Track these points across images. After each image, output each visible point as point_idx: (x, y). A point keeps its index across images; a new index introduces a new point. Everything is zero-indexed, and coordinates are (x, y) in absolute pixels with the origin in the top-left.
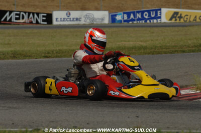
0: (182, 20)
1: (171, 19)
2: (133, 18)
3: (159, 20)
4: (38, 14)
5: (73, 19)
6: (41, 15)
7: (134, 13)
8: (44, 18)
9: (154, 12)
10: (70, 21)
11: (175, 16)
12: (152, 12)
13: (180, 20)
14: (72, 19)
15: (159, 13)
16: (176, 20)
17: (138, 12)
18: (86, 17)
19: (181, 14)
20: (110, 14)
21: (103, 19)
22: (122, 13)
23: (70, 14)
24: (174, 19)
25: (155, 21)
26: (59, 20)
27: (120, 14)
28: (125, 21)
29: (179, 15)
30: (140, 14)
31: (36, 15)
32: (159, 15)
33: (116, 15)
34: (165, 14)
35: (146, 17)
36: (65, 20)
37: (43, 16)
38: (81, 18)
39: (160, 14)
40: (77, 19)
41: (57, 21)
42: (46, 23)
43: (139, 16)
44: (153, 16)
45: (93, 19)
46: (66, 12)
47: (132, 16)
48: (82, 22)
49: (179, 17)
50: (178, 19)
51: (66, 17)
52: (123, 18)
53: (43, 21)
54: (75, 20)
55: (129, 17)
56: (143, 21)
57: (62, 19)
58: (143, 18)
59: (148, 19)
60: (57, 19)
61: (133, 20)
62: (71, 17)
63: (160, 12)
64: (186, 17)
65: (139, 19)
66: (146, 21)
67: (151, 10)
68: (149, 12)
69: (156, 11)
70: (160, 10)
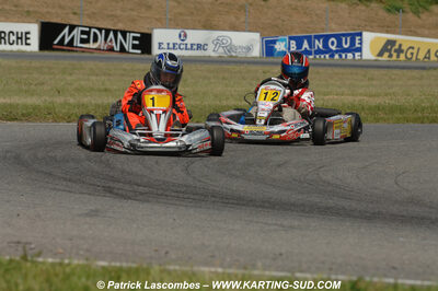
0: (402, 57)
1: (380, 54)
2: (308, 49)
3: (357, 54)
4: (124, 34)
5: (192, 45)
6: (130, 36)
7: (309, 39)
8: (137, 42)
9: (348, 39)
10: (186, 49)
11: (389, 47)
12: (344, 39)
13: (398, 56)
14: (189, 46)
15: (357, 42)
16: (390, 56)
17: (318, 37)
18: (218, 42)
19: (400, 45)
20: (262, 39)
21: (249, 49)
22: (287, 38)
23: (185, 36)
24: (386, 54)
25: (350, 56)
26: (165, 46)
27: (283, 41)
29: (397, 47)
30: (321, 40)
31: (120, 36)
32: (357, 45)
33: (274, 42)
35: (333, 48)
36: (177, 46)
37: (134, 38)
38: (206, 45)
39: (361, 44)
40: (199, 47)
41: (160, 48)
42: (139, 52)
43: (319, 44)
44: (346, 46)
45: (230, 48)
46: (179, 31)
47: (306, 45)
48: (210, 52)
49: (396, 51)
50: (395, 55)
51: (179, 42)
52: (289, 49)
53: (134, 47)
54: (195, 47)
55: (299, 45)
56: (327, 56)
57: (171, 46)
58: (327, 50)
59: (337, 51)
60: (160, 44)
61: (307, 53)
62: (189, 41)
63: (361, 40)
64: (411, 50)
65: (319, 52)
66: (332, 56)
67: (343, 35)
68: (338, 37)
69: (353, 36)
70: (360, 34)
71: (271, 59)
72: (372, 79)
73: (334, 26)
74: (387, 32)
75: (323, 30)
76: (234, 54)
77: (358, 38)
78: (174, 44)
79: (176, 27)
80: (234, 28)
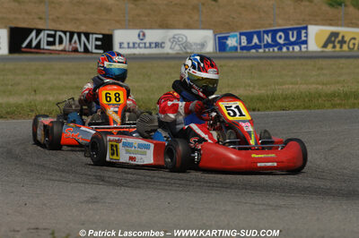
0: (345, 47)
1: (325, 46)
2: (258, 43)
3: (303, 46)
4: (87, 35)
5: (150, 44)
6: (93, 37)
7: (258, 34)
8: (99, 43)
9: (295, 33)
10: (145, 47)
11: (333, 39)
12: (291, 33)
13: (341, 47)
14: (148, 45)
15: (303, 35)
16: (334, 47)
17: (267, 32)
18: (174, 40)
19: (343, 37)
20: (215, 36)
21: (203, 45)
22: (238, 34)
23: (144, 35)
24: (330, 46)
25: (297, 48)
26: (125, 45)
27: (234, 36)
28: (243, 48)
29: (340, 38)
30: (270, 35)
31: (83, 38)
32: (303, 38)
33: (226, 38)
34: (316, 36)
35: (281, 41)
36: (136, 45)
37: (97, 39)
38: (163, 43)
39: (306, 37)
40: (157, 45)
41: (120, 47)
42: (101, 51)
43: (268, 39)
44: (293, 39)
45: (186, 45)
46: (137, 32)
47: (255, 40)
48: (167, 50)
49: (339, 42)
50: (338, 46)
51: (138, 41)
52: (240, 44)
53: (97, 47)
54: (153, 45)
55: (250, 40)
56: (276, 49)
57: (131, 45)
58: (275, 43)
59: (284, 45)
60: (121, 44)
61: (257, 47)
62: (148, 40)
63: (306, 33)
64: (353, 41)
65: (268, 45)
66: (280, 49)
67: (290, 29)
68: (286, 31)
69: (299, 30)
70: (306, 28)
71: (224, 54)
72: (322, 69)
73: (280, 22)
74: (331, 25)
75: (270, 25)
76: (189, 51)
77: (303, 31)
78: (134, 44)
79: (134, 27)
80: (188, 27)
